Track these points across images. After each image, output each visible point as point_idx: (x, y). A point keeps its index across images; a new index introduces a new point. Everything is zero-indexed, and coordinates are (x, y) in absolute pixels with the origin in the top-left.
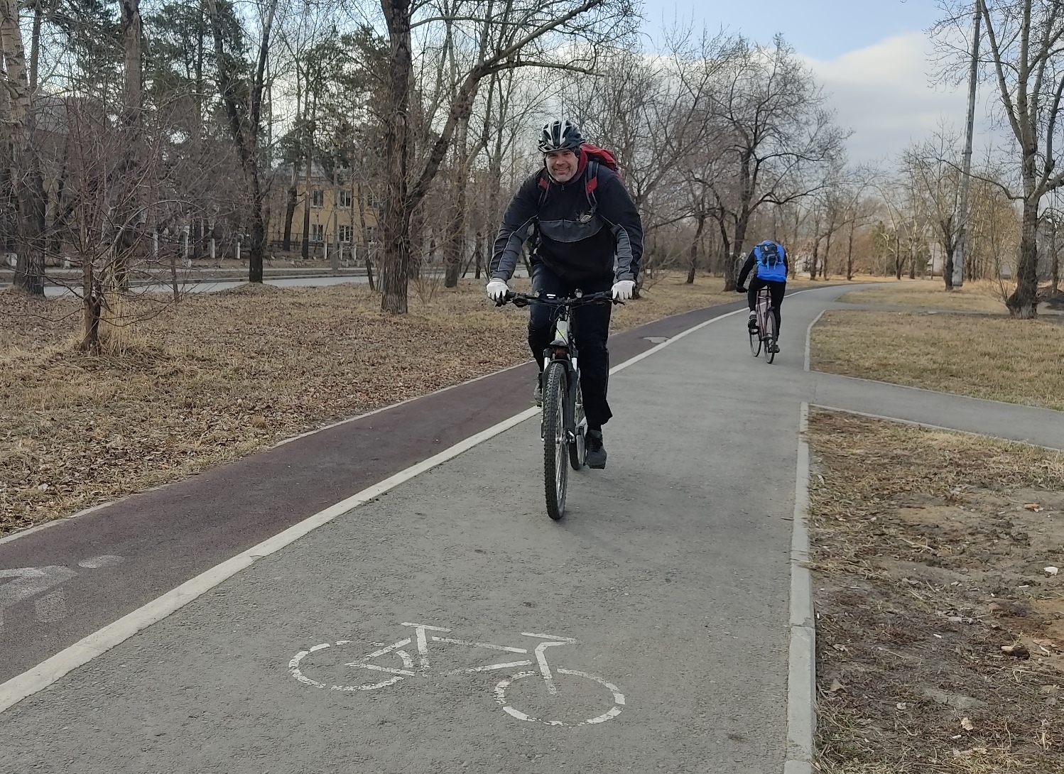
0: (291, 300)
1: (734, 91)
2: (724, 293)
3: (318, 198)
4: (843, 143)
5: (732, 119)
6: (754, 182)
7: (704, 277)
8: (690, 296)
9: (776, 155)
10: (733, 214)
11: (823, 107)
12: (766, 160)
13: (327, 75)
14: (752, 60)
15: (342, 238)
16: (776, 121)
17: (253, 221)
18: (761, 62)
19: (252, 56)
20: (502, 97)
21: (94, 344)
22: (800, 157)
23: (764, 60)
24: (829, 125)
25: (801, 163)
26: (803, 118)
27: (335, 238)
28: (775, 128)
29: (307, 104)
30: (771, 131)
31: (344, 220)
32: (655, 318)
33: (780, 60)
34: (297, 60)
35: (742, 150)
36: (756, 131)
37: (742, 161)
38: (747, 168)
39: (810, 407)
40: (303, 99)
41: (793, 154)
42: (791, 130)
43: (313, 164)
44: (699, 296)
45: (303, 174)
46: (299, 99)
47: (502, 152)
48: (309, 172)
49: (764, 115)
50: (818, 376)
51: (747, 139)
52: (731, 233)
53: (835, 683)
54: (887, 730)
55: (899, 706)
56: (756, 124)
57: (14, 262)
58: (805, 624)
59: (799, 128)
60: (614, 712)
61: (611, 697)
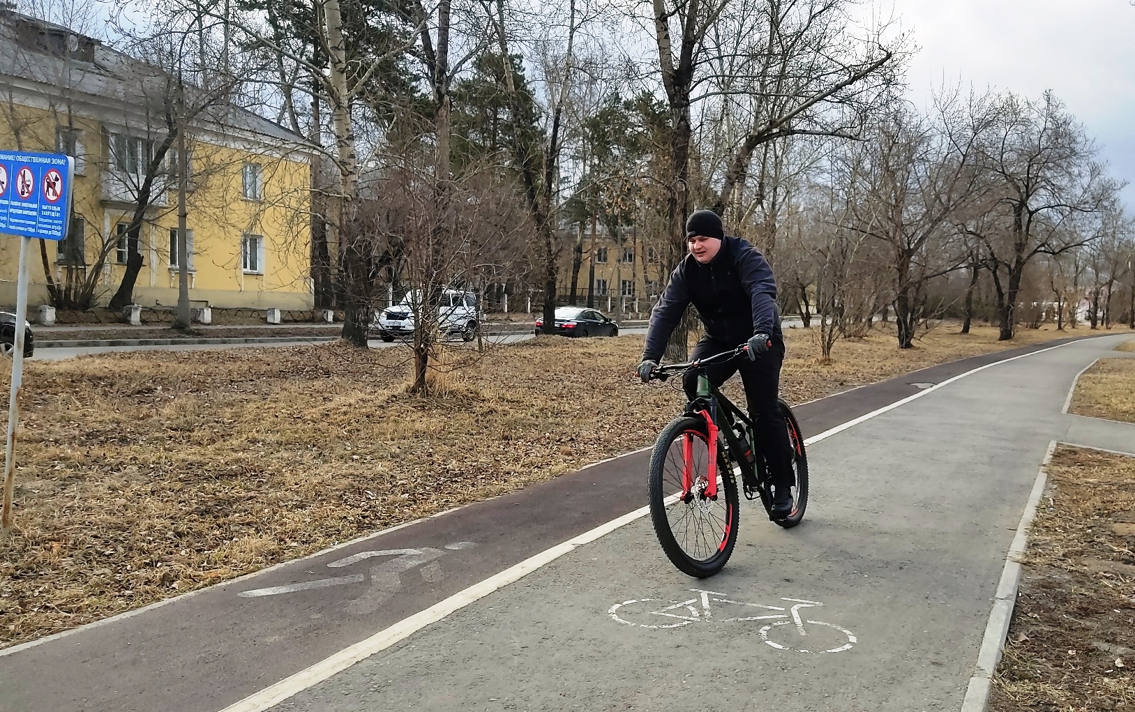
0: (581, 350)
1: (1005, 146)
2: (999, 342)
3: (602, 256)
4: (1117, 195)
5: (1003, 172)
6: (1027, 233)
7: (980, 326)
8: (963, 345)
9: (1049, 207)
10: (1006, 264)
11: (1094, 159)
12: (1039, 211)
13: (610, 139)
14: (1022, 115)
15: (624, 293)
16: (1048, 174)
17: (546, 279)
18: (1031, 116)
19: (544, 123)
20: (777, 157)
21: (423, 387)
22: (1073, 208)
23: (1034, 116)
24: (1102, 177)
25: (1075, 214)
26: (1075, 170)
27: (619, 294)
28: (1048, 181)
29: (592, 167)
30: (1043, 183)
31: (626, 274)
32: (925, 366)
33: (1051, 115)
34: (583, 127)
35: (1015, 202)
36: (1028, 184)
37: (1015, 212)
38: (1020, 220)
39: (1058, 444)
40: (588, 162)
41: (1066, 206)
42: (1064, 182)
43: (597, 223)
44: (972, 345)
45: (588, 232)
47: (777, 209)
48: (594, 229)
49: (1035, 168)
50: (1075, 418)
51: (1019, 192)
52: (1005, 284)
53: (1023, 637)
54: (1057, 666)
55: (1070, 652)
56: (1028, 177)
57: (330, 318)
58: (1006, 599)
59: (1072, 180)
60: (848, 647)
61: (846, 638)
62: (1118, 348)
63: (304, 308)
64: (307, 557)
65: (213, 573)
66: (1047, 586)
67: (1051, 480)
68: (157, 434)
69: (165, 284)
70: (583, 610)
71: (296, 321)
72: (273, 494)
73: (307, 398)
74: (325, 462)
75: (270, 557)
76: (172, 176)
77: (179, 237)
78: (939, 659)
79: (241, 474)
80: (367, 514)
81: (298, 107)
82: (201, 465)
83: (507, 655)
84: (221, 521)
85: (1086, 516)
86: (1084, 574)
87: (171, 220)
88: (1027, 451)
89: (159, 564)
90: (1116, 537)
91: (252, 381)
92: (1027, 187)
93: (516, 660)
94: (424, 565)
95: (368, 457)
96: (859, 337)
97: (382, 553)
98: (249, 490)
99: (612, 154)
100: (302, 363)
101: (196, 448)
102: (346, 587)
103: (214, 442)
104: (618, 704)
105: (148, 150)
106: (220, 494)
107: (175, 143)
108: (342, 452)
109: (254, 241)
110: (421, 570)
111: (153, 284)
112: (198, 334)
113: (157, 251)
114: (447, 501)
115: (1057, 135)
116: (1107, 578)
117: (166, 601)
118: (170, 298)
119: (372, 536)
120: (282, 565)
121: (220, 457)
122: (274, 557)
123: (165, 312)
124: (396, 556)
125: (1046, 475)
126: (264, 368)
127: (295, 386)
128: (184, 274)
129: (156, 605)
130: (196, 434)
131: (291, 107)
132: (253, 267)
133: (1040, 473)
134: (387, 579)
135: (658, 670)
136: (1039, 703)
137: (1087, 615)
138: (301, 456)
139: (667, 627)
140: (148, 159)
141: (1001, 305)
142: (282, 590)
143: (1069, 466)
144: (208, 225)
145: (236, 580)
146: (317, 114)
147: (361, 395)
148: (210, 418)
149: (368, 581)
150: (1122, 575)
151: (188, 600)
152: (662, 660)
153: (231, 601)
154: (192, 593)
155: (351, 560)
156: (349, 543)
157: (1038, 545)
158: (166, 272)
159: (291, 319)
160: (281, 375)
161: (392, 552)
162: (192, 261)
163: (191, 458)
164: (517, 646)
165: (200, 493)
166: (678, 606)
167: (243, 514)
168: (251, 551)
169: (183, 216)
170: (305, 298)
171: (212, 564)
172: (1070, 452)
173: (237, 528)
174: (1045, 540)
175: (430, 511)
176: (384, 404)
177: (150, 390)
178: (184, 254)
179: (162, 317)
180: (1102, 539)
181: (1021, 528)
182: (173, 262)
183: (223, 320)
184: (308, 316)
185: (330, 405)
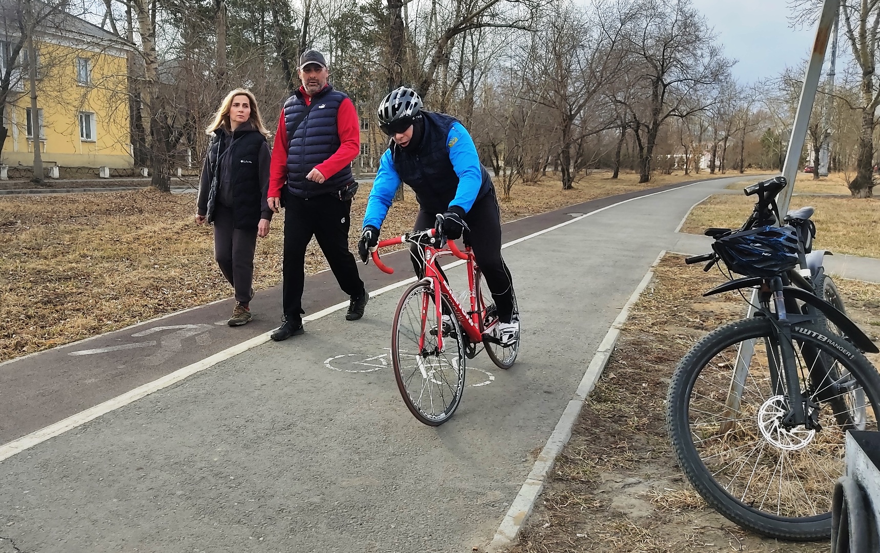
1: (646, 34)
2: (639, 184)
4: (730, 70)
5: (645, 55)
7: (626, 173)
8: (612, 187)
9: (679, 81)
10: (646, 126)
11: (713, 43)
12: (671, 85)
13: (350, 35)
14: (659, 10)
18: (666, 11)
19: (298, 25)
20: (474, 47)
22: (697, 82)
23: (668, 11)
24: (718, 57)
25: (699, 86)
26: (699, 52)
28: (676, 59)
29: (337, 57)
30: (675, 63)
33: (681, 10)
34: (330, 27)
35: (653, 78)
36: (663, 64)
37: (653, 85)
38: (657, 91)
39: (667, 253)
40: (334, 54)
41: (692, 80)
42: (690, 61)
44: (618, 186)
46: (331, 53)
47: (474, 86)
49: (669, 51)
50: (683, 235)
51: (657, 70)
52: (644, 141)
53: (612, 375)
54: (632, 393)
55: (644, 385)
56: (663, 58)
57: (146, 174)
58: (605, 351)
59: (696, 60)
60: (488, 382)
61: (487, 378)
62: (728, 187)
63: (127, 167)
64: (118, 331)
65: (52, 341)
66: (636, 344)
67: (656, 276)
68: (15, 252)
69: (25, 150)
70: (307, 362)
71: (121, 176)
72: (95, 290)
73: (125, 227)
74: (134, 270)
75: (92, 331)
76: (25, 69)
77: (33, 115)
78: (549, 389)
79: (74, 278)
80: (161, 303)
81: (116, 15)
82: (46, 272)
83: (251, 390)
84: (58, 308)
85: (676, 299)
86: (665, 336)
87: (26, 102)
88: (643, 257)
89: (14, 336)
90: (693, 312)
91: (86, 216)
92: (662, 66)
93: (257, 392)
94: (199, 334)
95: (165, 266)
96: (534, 181)
97: (170, 327)
98: (79, 288)
99: (351, 47)
100: (122, 205)
101: (42, 261)
102: (143, 349)
103: (56, 256)
104: (324, 418)
105: (7, 49)
106: (59, 291)
107: (26, 44)
108: (148, 263)
109: (88, 116)
110: (196, 338)
111: (16, 149)
112: (50, 186)
113: (17, 124)
114: (219, 295)
115: (686, 25)
116: (681, 338)
117: (18, 359)
118: (28, 160)
119: (164, 317)
120: (100, 336)
121: (59, 267)
122: (95, 330)
123: (25, 170)
124: (180, 329)
125: (653, 273)
126: (95, 208)
127: (116, 220)
128: (37, 141)
129: (11, 361)
130: (44, 252)
131: (111, 14)
132: (88, 136)
133: (649, 272)
134: (173, 344)
135: (354, 397)
136: (615, 415)
137: (661, 362)
138: (118, 266)
139: (364, 371)
140: (7, 56)
141: (641, 157)
142: (99, 351)
143: (671, 267)
144: (53, 104)
145: (67, 345)
146: (130, 20)
147: (163, 225)
148: (55, 241)
149: (159, 345)
150: (692, 337)
151: (33, 358)
152: (358, 391)
153: (63, 358)
154: (36, 354)
155: (148, 332)
156: (148, 321)
157: (636, 318)
158: (24, 141)
159: (117, 174)
160: (108, 212)
161: (177, 327)
162: (44, 132)
163: (40, 267)
164: (258, 384)
165: (44, 290)
166: (373, 358)
167: (74, 303)
168: (79, 327)
169: (34, 98)
170: (128, 160)
171: (51, 335)
172: (674, 258)
173: (70, 313)
174: (642, 315)
175: (206, 301)
176: (180, 231)
177: (12, 223)
178: (38, 127)
179: (23, 174)
180: (683, 314)
181: (626, 307)
182: (29, 133)
183: (68, 176)
184: (129, 172)
185: (141, 232)
